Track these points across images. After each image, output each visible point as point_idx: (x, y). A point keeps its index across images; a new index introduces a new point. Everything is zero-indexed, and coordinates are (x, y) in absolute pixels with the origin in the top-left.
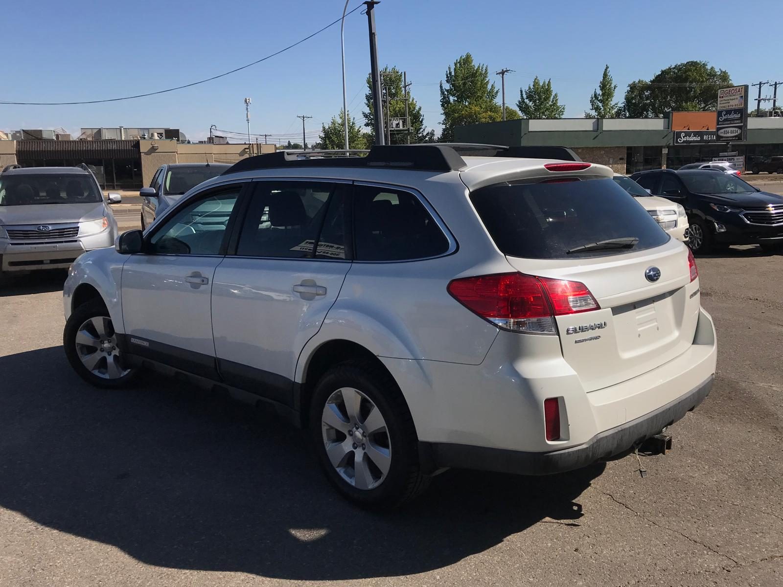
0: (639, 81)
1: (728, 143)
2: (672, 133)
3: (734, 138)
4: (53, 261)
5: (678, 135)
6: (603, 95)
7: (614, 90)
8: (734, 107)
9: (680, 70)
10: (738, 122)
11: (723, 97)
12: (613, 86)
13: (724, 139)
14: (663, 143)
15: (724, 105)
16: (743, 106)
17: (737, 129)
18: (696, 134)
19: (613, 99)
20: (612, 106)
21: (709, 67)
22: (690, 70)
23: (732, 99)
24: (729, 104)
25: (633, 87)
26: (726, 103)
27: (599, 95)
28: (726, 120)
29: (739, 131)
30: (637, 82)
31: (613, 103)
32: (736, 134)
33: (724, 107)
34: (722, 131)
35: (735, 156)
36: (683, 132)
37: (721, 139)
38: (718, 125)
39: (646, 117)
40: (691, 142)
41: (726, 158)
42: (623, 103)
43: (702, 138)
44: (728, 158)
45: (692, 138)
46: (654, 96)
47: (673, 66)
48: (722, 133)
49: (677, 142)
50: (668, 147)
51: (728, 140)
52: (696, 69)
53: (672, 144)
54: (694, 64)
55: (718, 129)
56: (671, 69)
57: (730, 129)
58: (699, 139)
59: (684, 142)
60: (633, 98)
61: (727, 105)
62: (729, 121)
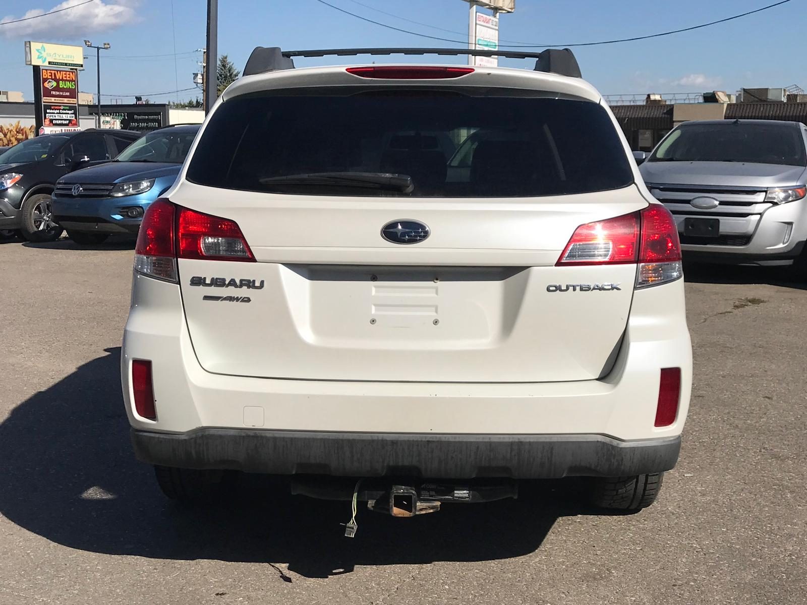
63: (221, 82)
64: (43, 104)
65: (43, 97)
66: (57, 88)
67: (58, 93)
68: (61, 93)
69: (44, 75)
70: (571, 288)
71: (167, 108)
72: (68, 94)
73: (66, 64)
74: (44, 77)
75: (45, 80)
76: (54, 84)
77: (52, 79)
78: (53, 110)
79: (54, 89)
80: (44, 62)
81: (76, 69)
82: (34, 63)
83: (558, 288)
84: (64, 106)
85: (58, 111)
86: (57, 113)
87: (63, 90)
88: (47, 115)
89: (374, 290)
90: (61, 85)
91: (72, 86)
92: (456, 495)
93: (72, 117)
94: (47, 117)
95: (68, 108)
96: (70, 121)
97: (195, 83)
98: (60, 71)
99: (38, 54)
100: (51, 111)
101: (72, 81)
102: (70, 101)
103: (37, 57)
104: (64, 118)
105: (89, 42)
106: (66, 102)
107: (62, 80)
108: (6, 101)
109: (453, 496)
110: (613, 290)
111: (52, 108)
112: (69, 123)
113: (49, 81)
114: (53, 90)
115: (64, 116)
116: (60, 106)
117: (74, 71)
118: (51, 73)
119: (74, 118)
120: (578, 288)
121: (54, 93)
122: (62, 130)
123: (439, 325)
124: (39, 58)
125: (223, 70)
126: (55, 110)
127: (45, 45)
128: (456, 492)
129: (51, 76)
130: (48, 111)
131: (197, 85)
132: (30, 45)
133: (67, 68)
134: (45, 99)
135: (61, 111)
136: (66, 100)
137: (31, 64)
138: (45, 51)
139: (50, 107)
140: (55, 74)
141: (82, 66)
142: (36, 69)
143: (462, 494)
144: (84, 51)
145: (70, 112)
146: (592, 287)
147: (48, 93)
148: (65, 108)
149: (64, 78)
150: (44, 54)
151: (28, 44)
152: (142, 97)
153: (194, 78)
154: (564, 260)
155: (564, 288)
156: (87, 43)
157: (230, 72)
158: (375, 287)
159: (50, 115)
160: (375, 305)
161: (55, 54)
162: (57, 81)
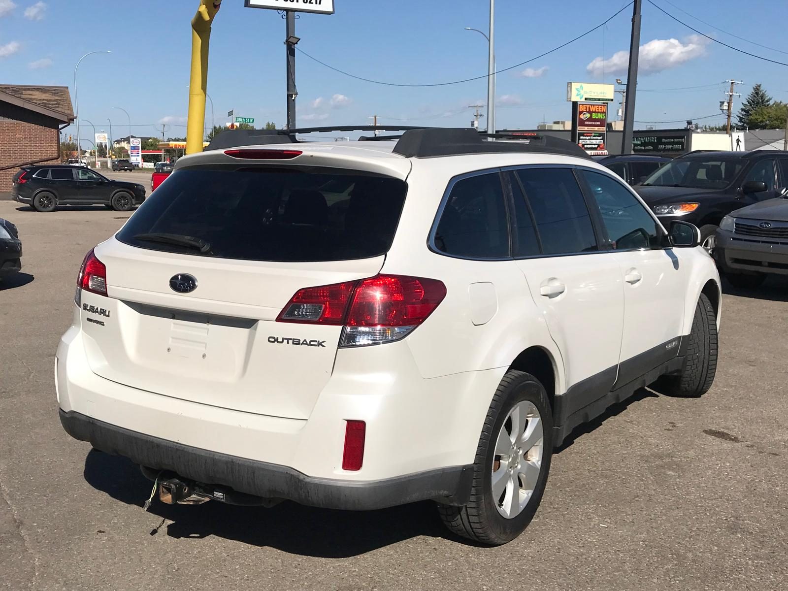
4: (772, 265)
63: (753, 108)
64: (578, 132)
65: (579, 126)
66: (590, 119)
67: (590, 123)
68: (593, 123)
69: (581, 108)
70: (285, 341)
71: (690, 133)
72: (599, 123)
73: (599, 100)
74: (580, 110)
75: (581, 113)
76: (588, 115)
77: (587, 112)
78: (585, 136)
79: (588, 120)
80: (581, 98)
81: (607, 103)
82: (573, 100)
83: (276, 340)
84: (595, 133)
85: (589, 138)
86: (589, 139)
87: (595, 120)
88: (580, 140)
89: (172, 325)
90: (594, 116)
91: (603, 117)
92: (215, 495)
93: (601, 142)
94: (580, 142)
95: (597, 135)
96: (599, 145)
97: (721, 109)
98: (594, 105)
99: (578, 92)
100: (584, 138)
101: (603, 112)
102: (600, 129)
103: (576, 94)
104: (594, 143)
105: (620, 80)
106: (596, 130)
107: (595, 112)
108: (563, 129)
109: (213, 495)
110: (318, 346)
111: (585, 135)
112: (598, 147)
113: (584, 114)
114: (586, 120)
115: (594, 142)
116: (591, 133)
117: (606, 104)
118: (586, 107)
119: (602, 143)
120: (291, 342)
121: (587, 123)
122: (591, 153)
123: (206, 358)
124: (577, 95)
125: (755, 97)
126: (588, 136)
127: (583, 84)
128: (215, 493)
129: (586, 109)
130: (581, 137)
131: (723, 112)
132: (571, 85)
133: (600, 102)
134: (579, 128)
135: (592, 137)
136: (596, 128)
137: (570, 101)
138: (582, 89)
139: (583, 134)
140: (589, 108)
141: (612, 100)
142: (575, 104)
143: (219, 495)
144: (615, 87)
145: (599, 138)
146: (301, 342)
147: (582, 123)
148: (596, 135)
149: (597, 111)
150: (582, 92)
151: (569, 84)
152: (693, 121)
153: (721, 106)
154: (283, 317)
155: (280, 340)
156: (618, 82)
157: (762, 99)
158: (174, 324)
159: (582, 140)
160: (172, 338)
161: (591, 91)
162: (590, 113)
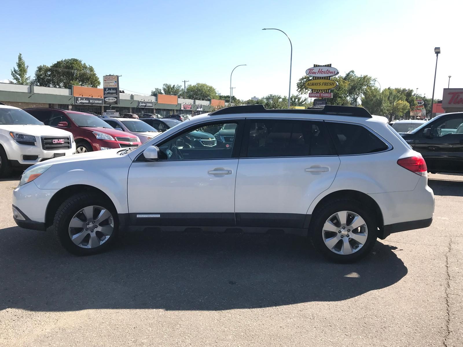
0: (44, 65)
1: (110, 105)
2: (74, 98)
3: (113, 103)
5: (77, 99)
6: (21, 70)
7: (27, 69)
8: (112, 87)
9: (68, 62)
10: (115, 94)
11: (106, 81)
12: (26, 66)
13: (108, 103)
14: (69, 103)
15: (107, 85)
16: (117, 86)
17: (114, 98)
18: (86, 99)
19: (27, 73)
20: (26, 78)
21: (83, 63)
22: (73, 63)
23: (111, 82)
24: (109, 85)
25: (40, 69)
26: (108, 84)
27: (17, 71)
28: (108, 93)
29: (116, 100)
30: (42, 66)
31: (27, 76)
32: (114, 101)
33: (107, 86)
34: (107, 98)
35: (115, 112)
36: (79, 97)
37: (107, 103)
38: (104, 95)
39: (49, 87)
40: (84, 103)
41: (110, 113)
42: (35, 77)
43: (89, 101)
44: (111, 113)
45: (84, 101)
46: (53, 75)
47: (64, 60)
48: (107, 100)
49: (77, 103)
50: (72, 105)
51: (110, 104)
52: (77, 63)
53: (74, 104)
54: (76, 60)
55: (105, 98)
56: (62, 61)
57: (111, 98)
58: (88, 102)
59: (80, 103)
60: (41, 75)
61: (108, 85)
62: (110, 93)
